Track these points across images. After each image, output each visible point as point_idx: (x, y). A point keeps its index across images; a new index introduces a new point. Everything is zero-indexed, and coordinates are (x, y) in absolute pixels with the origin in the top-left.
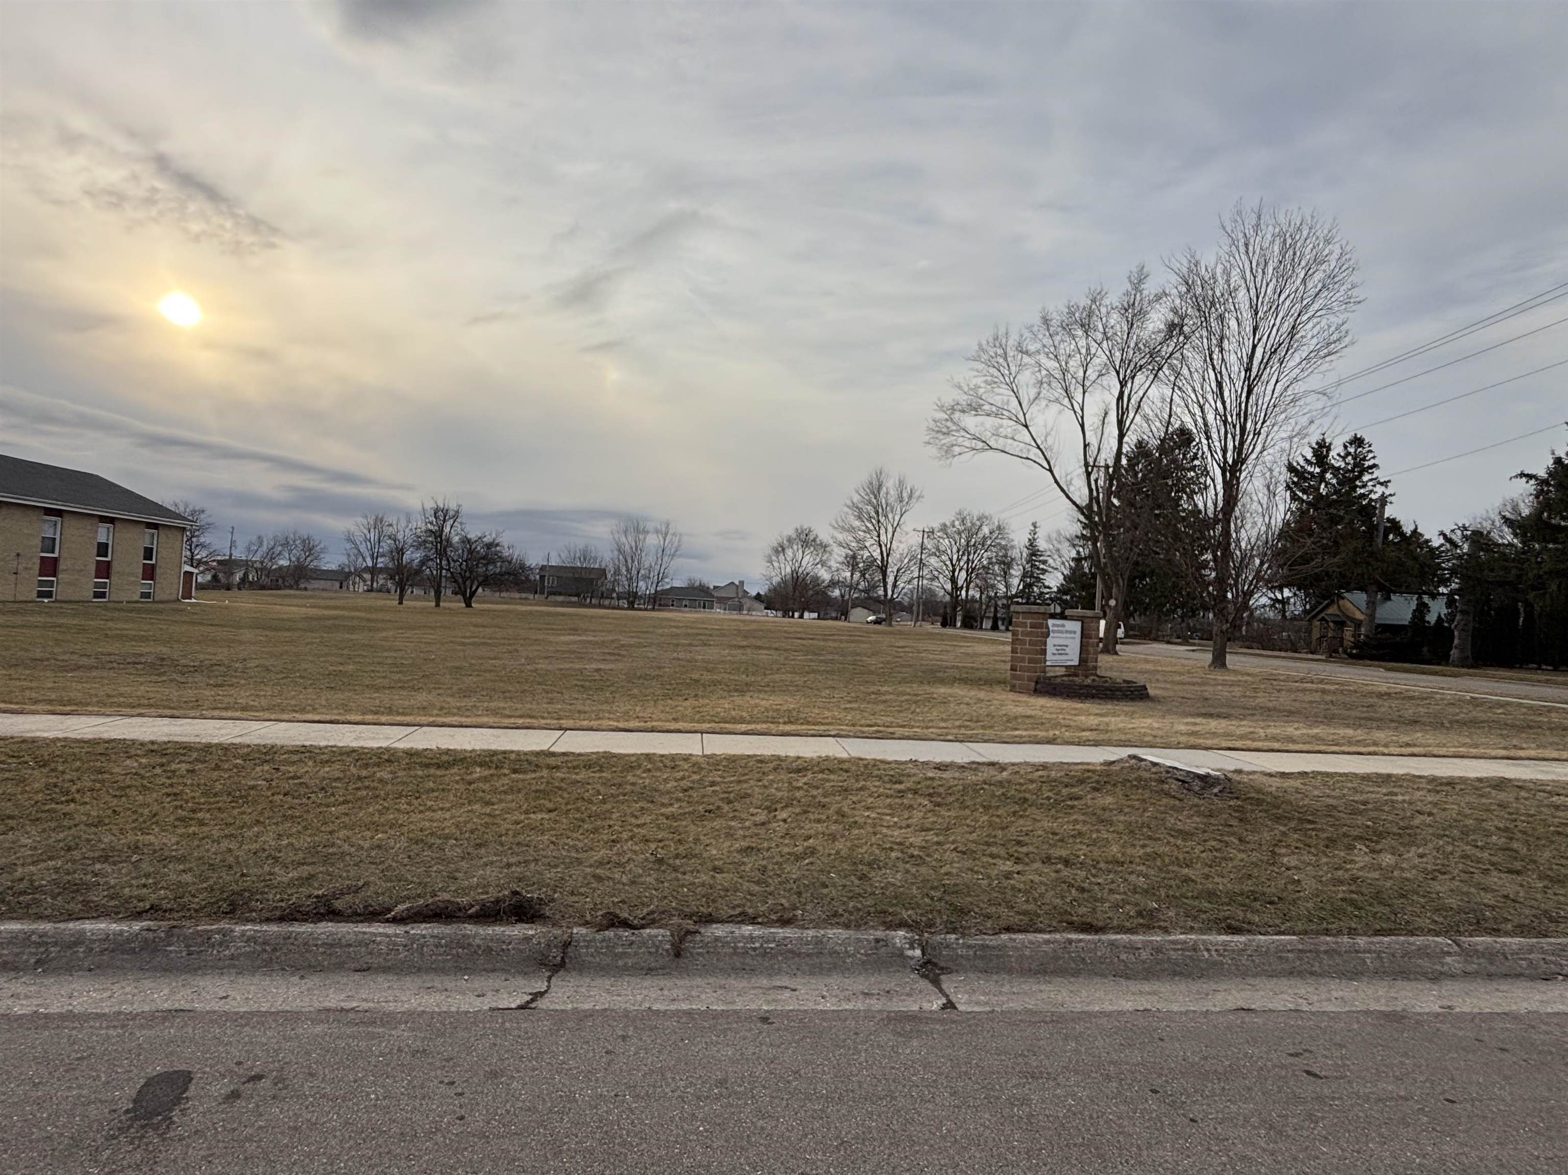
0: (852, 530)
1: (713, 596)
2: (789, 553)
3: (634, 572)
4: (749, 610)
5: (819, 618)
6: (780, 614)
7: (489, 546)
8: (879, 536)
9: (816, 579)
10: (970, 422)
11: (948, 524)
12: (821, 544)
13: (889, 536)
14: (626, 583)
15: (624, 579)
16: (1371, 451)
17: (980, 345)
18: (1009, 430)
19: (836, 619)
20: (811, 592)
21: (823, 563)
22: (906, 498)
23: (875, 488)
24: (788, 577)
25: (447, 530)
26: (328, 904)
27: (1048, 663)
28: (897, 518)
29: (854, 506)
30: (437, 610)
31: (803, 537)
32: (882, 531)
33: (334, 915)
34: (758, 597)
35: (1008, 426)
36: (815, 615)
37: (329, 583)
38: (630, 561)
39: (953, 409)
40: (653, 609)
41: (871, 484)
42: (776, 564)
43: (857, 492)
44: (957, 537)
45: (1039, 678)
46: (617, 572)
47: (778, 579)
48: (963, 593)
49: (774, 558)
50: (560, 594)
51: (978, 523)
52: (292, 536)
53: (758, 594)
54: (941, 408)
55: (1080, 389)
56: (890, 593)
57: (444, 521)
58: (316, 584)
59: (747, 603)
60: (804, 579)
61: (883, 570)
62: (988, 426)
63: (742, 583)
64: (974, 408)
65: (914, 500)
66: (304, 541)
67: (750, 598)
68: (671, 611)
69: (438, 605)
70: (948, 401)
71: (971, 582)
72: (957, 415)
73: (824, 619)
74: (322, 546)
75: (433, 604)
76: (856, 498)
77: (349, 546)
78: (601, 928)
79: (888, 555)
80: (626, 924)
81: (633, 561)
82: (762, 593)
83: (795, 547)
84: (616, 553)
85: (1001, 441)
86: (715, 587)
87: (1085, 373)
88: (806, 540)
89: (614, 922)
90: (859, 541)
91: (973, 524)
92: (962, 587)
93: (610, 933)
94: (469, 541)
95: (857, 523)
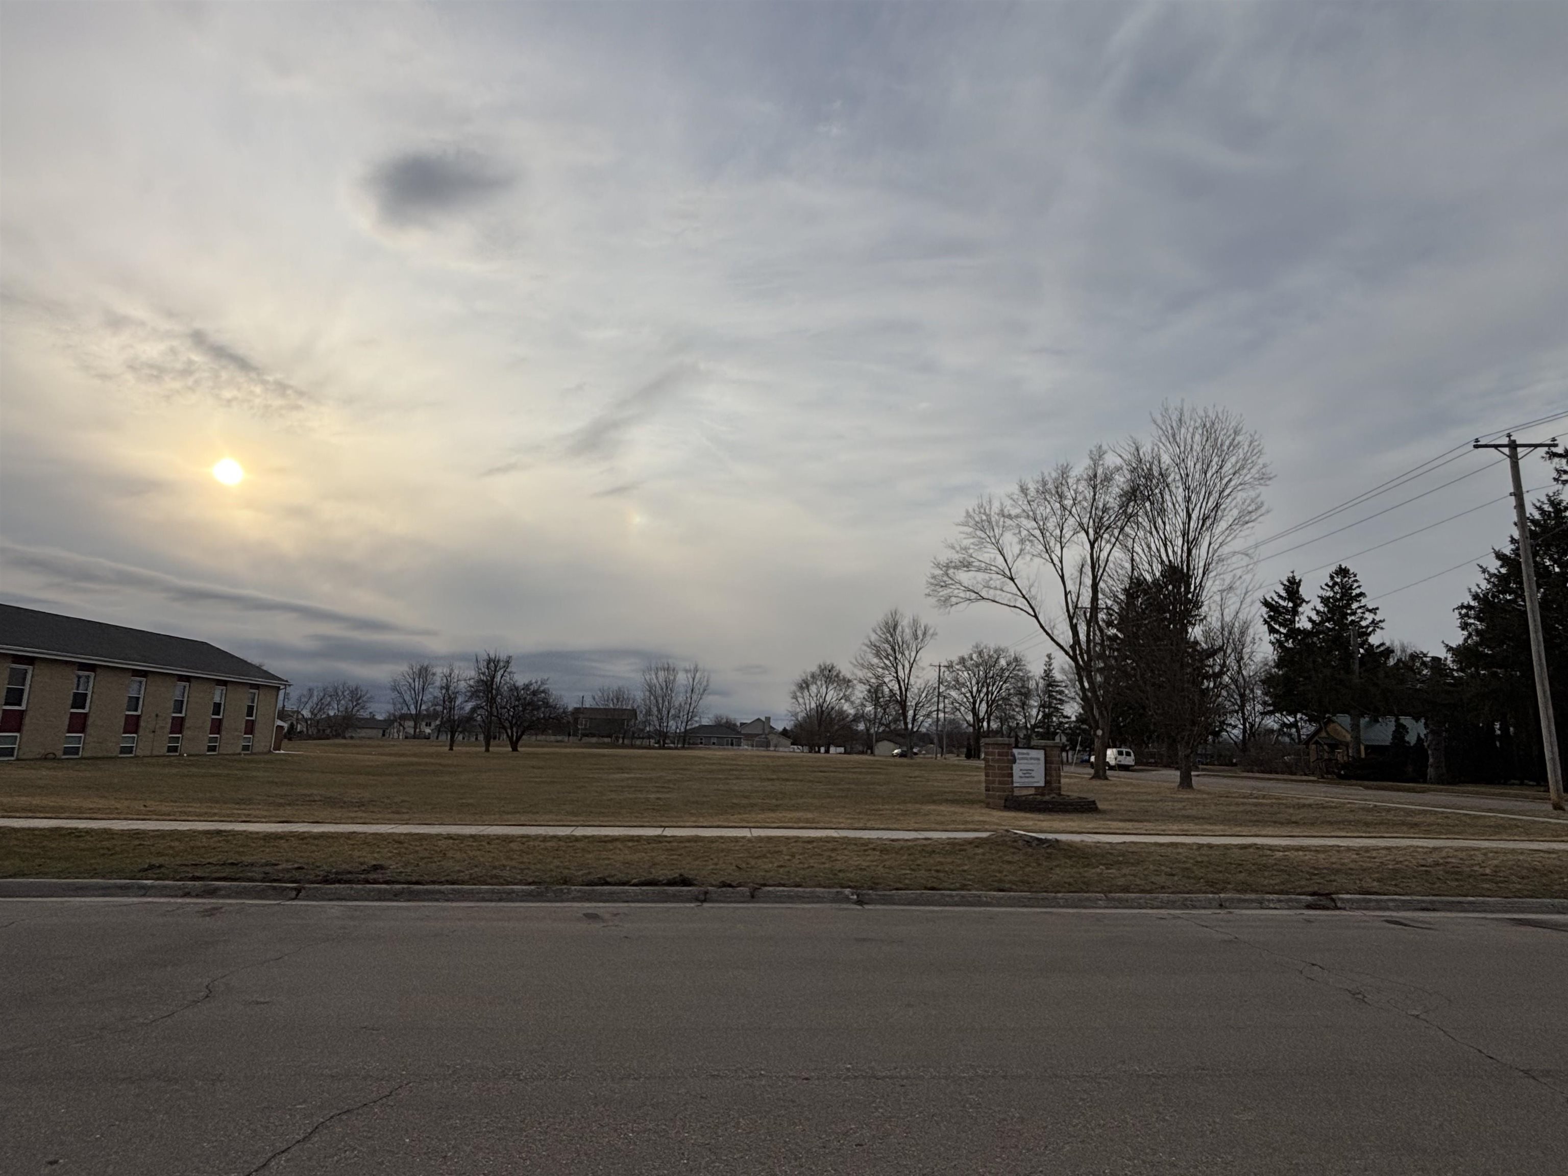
0: (871, 667)
1: (739, 733)
2: (813, 689)
3: (665, 712)
4: (776, 746)
5: (845, 753)
6: (806, 749)
7: (534, 693)
8: (897, 672)
9: (841, 712)
10: (964, 576)
11: (966, 657)
12: (844, 679)
13: (907, 672)
14: (657, 723)
15: (655, 719)
16: (1356, 581)
17: (967, 512)
18: (998, 582)
19: (862, 753)
20: (836, 727)
21: (847, 698)
22: (921, 635)
23: (892, 627)
24: (813, 713)
25: (498, 679)
26: (604, 879)
27: (1015, 785)
28: (913, 654)
29: (873, 645)
30: (487, 754)
31: (826, 673)
32: (900, 668)
33: (607, 884)
34: (785, 733)
35: (997, 580)
36: (842, 750)
37: (375, 731)
38: (660, 701)
39: (948, 567)
40: (683, 748)
41: (887, 623)
42: (801, 700)
43: (875, 631)
44: (976, 670)
45: (1008, 796)
46: (649, 712)
47: (803, 714)
48: (985, 724)
49: (799, 694)
50: (593, 735)
51: (995, 656)
52: (341, 687)
53: (785, 729)
54: (938, 565)
55: (1059, 544)
56: (910, 726)
57: (495, 671)
58: (363, 733)
59: (774, 739)
60: (829, 714)
61: (903, 704)
62: (979, 579)
63: (768, 719)
64: (966, 565)
65: (928, 638)
66: (352, 692)
67: (776, 733)
68: (700, 749)
69: (487, 750)
70: (943, 559)
71: (991, 714)
72: (951, 571)
73: (849, 753)
74: (368, 695)
75: (484, 749)
76: (874, 637)
77: (395, 695)
78: (720, 887)
79: (906, 690)
80: (730, 886)
81: (663, 701)
82: (788, 728)
83: (819, 683)
84: (647, 693)
85: (992, 592)
86: (742, 724)
87: (1061, 532)
88: (829, 675)
89: (724, 885)
90: (877, 677)
91: (990, 657)
92: (983, 718)
93: (724, 889)
94: (517, 688)
95: (875, 661)
